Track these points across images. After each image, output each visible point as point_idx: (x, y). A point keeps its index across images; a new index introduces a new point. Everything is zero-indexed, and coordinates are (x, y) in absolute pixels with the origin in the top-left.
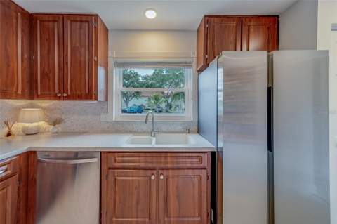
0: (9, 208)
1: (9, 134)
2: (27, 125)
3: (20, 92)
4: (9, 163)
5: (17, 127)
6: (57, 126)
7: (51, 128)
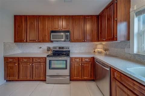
0: (89, 69)
1: (94, 52)
2: (99, 50)
3: (95, 40)
4: (89, 58)
5: (96, 50)
6: (106, 51)
7: (105, 52)
